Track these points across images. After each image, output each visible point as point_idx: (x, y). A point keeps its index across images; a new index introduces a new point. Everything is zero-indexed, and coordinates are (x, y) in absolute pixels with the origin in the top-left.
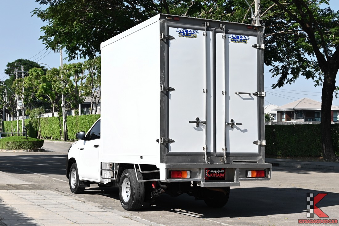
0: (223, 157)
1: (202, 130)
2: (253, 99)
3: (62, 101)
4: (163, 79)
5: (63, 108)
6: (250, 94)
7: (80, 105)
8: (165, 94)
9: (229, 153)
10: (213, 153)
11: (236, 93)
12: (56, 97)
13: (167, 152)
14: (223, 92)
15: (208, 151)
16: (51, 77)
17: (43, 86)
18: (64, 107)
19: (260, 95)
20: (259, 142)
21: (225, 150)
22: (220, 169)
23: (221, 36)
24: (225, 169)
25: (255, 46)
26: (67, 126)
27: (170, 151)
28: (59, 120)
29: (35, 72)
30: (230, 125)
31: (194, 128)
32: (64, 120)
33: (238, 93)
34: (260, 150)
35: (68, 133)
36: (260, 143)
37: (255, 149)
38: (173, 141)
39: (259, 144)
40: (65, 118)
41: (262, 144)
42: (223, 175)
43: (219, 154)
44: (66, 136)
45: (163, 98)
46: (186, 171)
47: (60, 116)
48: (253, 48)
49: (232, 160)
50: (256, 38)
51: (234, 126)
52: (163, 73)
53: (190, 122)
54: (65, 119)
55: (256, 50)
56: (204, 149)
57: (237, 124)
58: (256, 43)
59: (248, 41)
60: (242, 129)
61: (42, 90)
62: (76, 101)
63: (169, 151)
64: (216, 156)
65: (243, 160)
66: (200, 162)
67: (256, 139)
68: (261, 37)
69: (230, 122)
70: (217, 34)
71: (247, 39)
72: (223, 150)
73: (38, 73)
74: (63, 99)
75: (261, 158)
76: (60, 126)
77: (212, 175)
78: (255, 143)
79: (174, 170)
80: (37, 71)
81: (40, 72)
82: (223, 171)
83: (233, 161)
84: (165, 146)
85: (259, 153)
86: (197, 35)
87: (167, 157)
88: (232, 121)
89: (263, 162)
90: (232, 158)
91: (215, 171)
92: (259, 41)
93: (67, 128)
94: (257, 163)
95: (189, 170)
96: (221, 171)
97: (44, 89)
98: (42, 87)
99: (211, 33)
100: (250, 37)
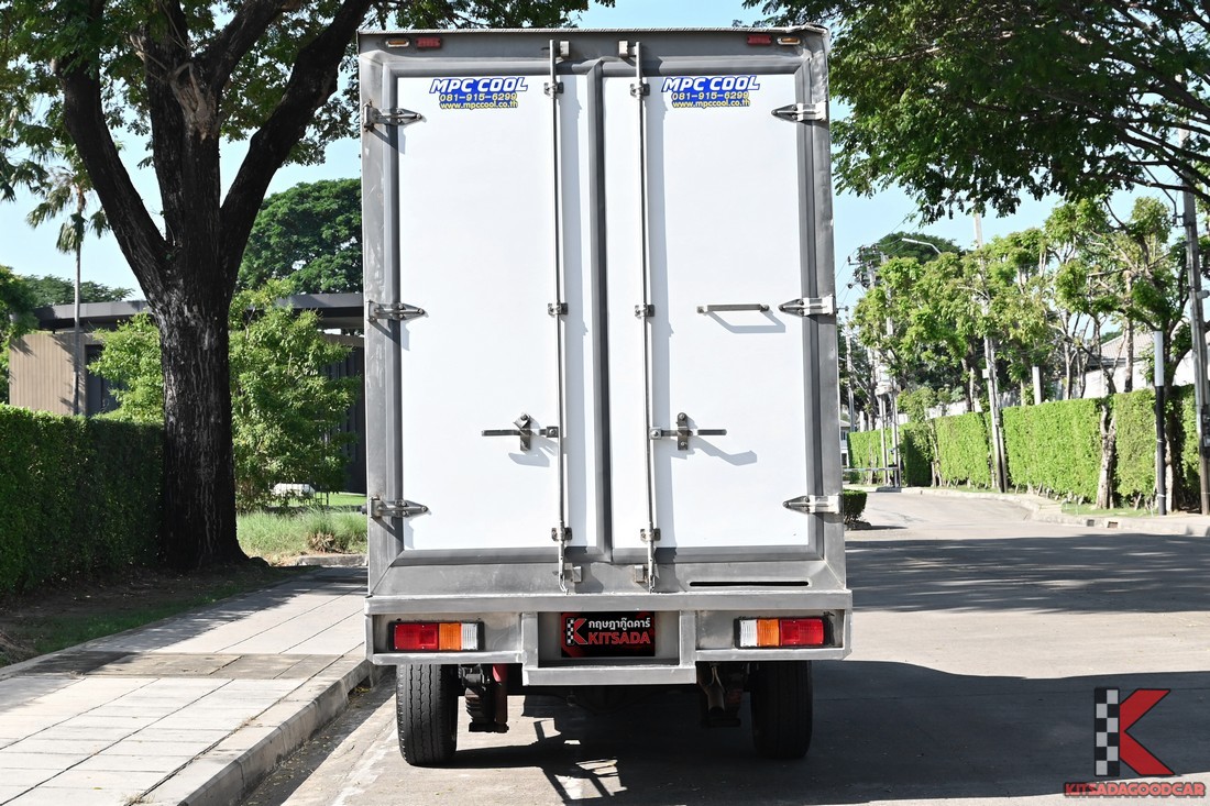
0: (641, 567)
1: (545, 463)
2: (780, 328)
3: (987, 360)
4: (377, 275)
5: (990, 383)
6: (764, 309)
7: (1035, 371)
8: (386, 333)
9: (672, 551)
10: (596, 553)
11: (700, 311)
12: (970, 348)
13: (395, 553)
14: (637, 307)
15: (576, 542)
16: (939, 285)
17: (922, 315)
18: (992, 379)
19: (812, 308)
20: (813, 502)
21: (648, 538)
22: (632, 616)
23: (629, 89)
24: (652, 614)
25: (786, 114)
26: (1005, 442)
27: (411, 545)
28: (984, 422)
29: (897, 271)
30: (676, 438)
31: (512, 456)
32: (995, 421)
33: (706, 310)
34: (818, 534)
35: (1010, 464)
36: (817, 506)
37: (795, 531)
38: (420, 510)
39: (812, 510)
40: (997, 415)
41: (824, 510)
42: (645, 638)
43: (625, 554)
44: (1005, 474)
45: (379, 346)
46: (460, 623)
47: (984, 411)
48: (778, 120)
49: (687, 577)
50: (791, 78)
51: (691, 442)
52: (376, 252)
53: (487, 433)
54: (998, 419)
55: (792, 128)
56: (554, 538)
57: (702, 432)
58: (792, 101)
59: (751, 95)
60: (731, 451)
61: (921, 329)
62: (1027, 359)
63: (406, 548)
64: (612, 562)
65: (738, 576)
66: (539, 589)
67: (801, 488)
68: (818, 74)
69: (674, 427)
70: (610, 84)
71: (751, 86)
72: (644, 536)
73: (906, 274)
74: (990, 355)
75: (825, 569)
76: (987, 442)
77: (597, 637)
78: (795, 505)
79: (411, 619)
80: (902, 268)
81: (911, 272)
82: (647, 623)
83: (689, 582)
84: (389, 529)
85: (813, 548)
86: (520, 97)
87: (396, 569)
88: (683, 420)
89: (836, 583)
90: (687, 568)
91: (611, 624)
92: (807, 89)
93: (1005, 449)
94: (808, 589)
95: (476, 619)
96: (636, 624)
97: (925, 325)
98: (920, 317)
99: (581, 85)
100: (760, 79)
